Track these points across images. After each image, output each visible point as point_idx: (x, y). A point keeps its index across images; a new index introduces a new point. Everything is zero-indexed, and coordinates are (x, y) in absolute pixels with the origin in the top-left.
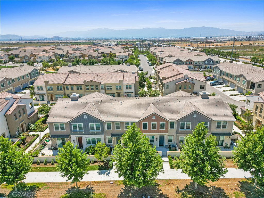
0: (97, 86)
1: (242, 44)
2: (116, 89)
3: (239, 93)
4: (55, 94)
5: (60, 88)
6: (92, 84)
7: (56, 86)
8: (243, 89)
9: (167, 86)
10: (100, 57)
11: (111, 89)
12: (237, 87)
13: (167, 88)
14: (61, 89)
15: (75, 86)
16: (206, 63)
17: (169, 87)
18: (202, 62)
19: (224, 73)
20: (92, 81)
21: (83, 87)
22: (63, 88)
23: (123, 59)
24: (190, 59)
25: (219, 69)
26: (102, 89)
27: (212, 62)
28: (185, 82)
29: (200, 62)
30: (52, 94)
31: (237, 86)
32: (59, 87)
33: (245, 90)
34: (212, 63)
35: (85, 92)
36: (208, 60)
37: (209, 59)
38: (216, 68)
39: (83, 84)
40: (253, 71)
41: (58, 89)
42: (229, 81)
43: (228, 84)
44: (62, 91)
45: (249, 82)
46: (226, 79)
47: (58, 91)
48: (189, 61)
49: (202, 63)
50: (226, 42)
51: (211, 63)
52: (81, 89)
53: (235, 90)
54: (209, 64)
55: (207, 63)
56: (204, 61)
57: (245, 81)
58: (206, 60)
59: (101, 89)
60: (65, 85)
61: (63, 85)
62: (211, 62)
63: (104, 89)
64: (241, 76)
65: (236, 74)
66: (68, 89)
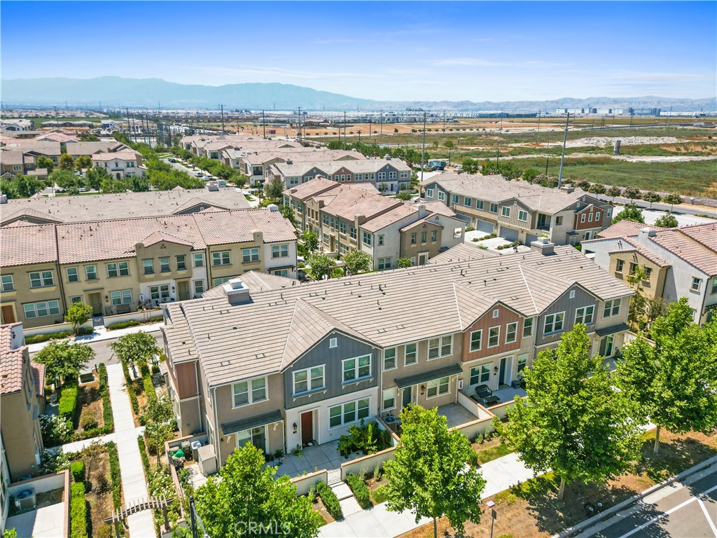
0: (181, 258)
1: (396, 131)
2: (242, 260)
3: (509, 243)
4: (22, 304)
5: (42, 279)
6: (165, 253)
7: (28, 272)
8: (520, 232)
9: (381, 238)
10: (33, 168)
11: (227, 261)
12: (499, 230)
13: (381, 243)
14: (49, 283)
15: (104, 265)
16: (380, 177)
17: (385, 241)
18: (373, 174)
19: (458, 198)
20: (166, 244)
21: (132, 268)
22: (54, 277)
23: (121, 173)
24: (343, 168)
25: (442, 189)
26: (199, 264)
27: (395, 174)
28: (425, 225)
29: (367, 175)
30: (13, 304)
31: (499, 226)
32: (41, 273)
33: (525, 233)
34: (394, 177)
35: (140, 282)
36: (384, 169)
37: (388, 167)
38: (433, 187)
39: (135, 254)
40: (528, 191)
41: (36, 284)
42: (474, 217)
43: (473, 224)
44: (53, 288)
45: (534, 213)
46: (464, 213)
47: (34, 291)
48: (343, 173)
49: (373, 178)
50: (352, 126)
51: (391, 177)
52: (125, 273)
53: (495, 236)
54: (388, 180)
55: (384, 177)
56: (377, 173)
57: (525, 213)
58: (381, 171)
59: (193, 264)
60: (62, 267)
61: (54, 267)
62: (391, 174)
63: (204, 263)
64: (511, 202)
65: (496, 199)
66: (73, 279)
